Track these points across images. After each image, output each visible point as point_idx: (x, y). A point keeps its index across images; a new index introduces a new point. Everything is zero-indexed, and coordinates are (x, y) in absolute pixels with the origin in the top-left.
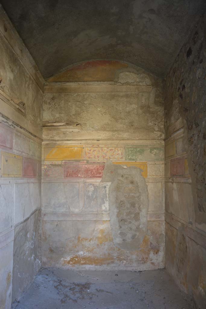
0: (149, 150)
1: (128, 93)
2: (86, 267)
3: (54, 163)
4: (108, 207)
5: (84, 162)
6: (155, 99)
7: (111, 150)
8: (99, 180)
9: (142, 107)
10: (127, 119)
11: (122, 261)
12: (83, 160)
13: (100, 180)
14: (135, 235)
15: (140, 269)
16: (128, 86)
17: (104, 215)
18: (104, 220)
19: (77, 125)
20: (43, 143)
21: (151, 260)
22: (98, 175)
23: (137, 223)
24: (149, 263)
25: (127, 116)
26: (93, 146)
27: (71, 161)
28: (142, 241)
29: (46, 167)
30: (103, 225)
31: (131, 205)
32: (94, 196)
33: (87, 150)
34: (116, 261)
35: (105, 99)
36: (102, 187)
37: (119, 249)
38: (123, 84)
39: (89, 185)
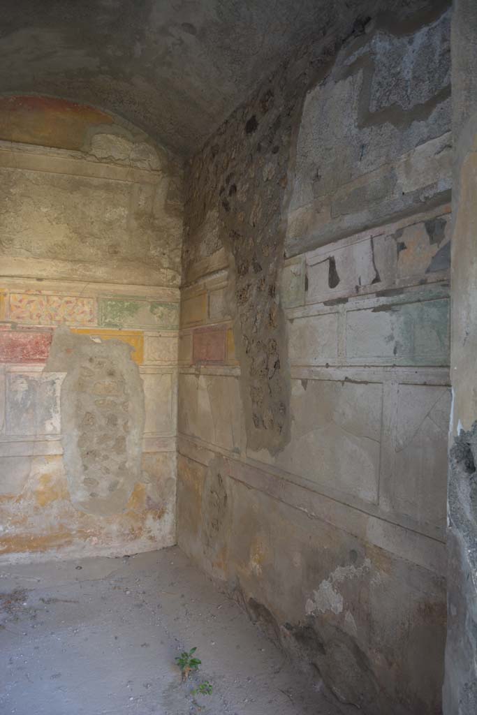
0: (149, 307)
1: (110, 181)
2: (10, 560)
4: (59, 424)
5: (5, 327)
6: (166, 201)
7: (67, 302)
8: (40, 367)
9: (139, 215)
10: (105, 237)
11: (88, 540)
12: (4, 322)
13: (42, 368)
14: (117, 483)
15: (126, 552)
16: (112, 166)
17: (49, 443)
18: (49, 454)
21: (149, 532)
22: (38, 357)
23: (119, 459)
24: (144, 538)
25: (105, 230)
26: (26, 291)
28: (130, 495)
30: (47, 465)
31: (108, 422)
32: (29, 402)
33: (12, 299)
34: (76, 540)
35: (60, 190)
36: (47, 382)
37: (83, 515)
38: (100, 160)
39: (16, 377)
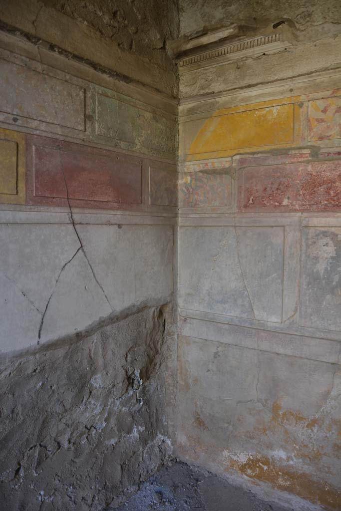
3: (210, 167)
5: (301, 155)
12: (300, 148)
19: (275, 26)
20: (181, 108)
26: (333, 92)
27: (259, 155)
29: (189, 178)
32: (336, 278)
33: (312, 109)
